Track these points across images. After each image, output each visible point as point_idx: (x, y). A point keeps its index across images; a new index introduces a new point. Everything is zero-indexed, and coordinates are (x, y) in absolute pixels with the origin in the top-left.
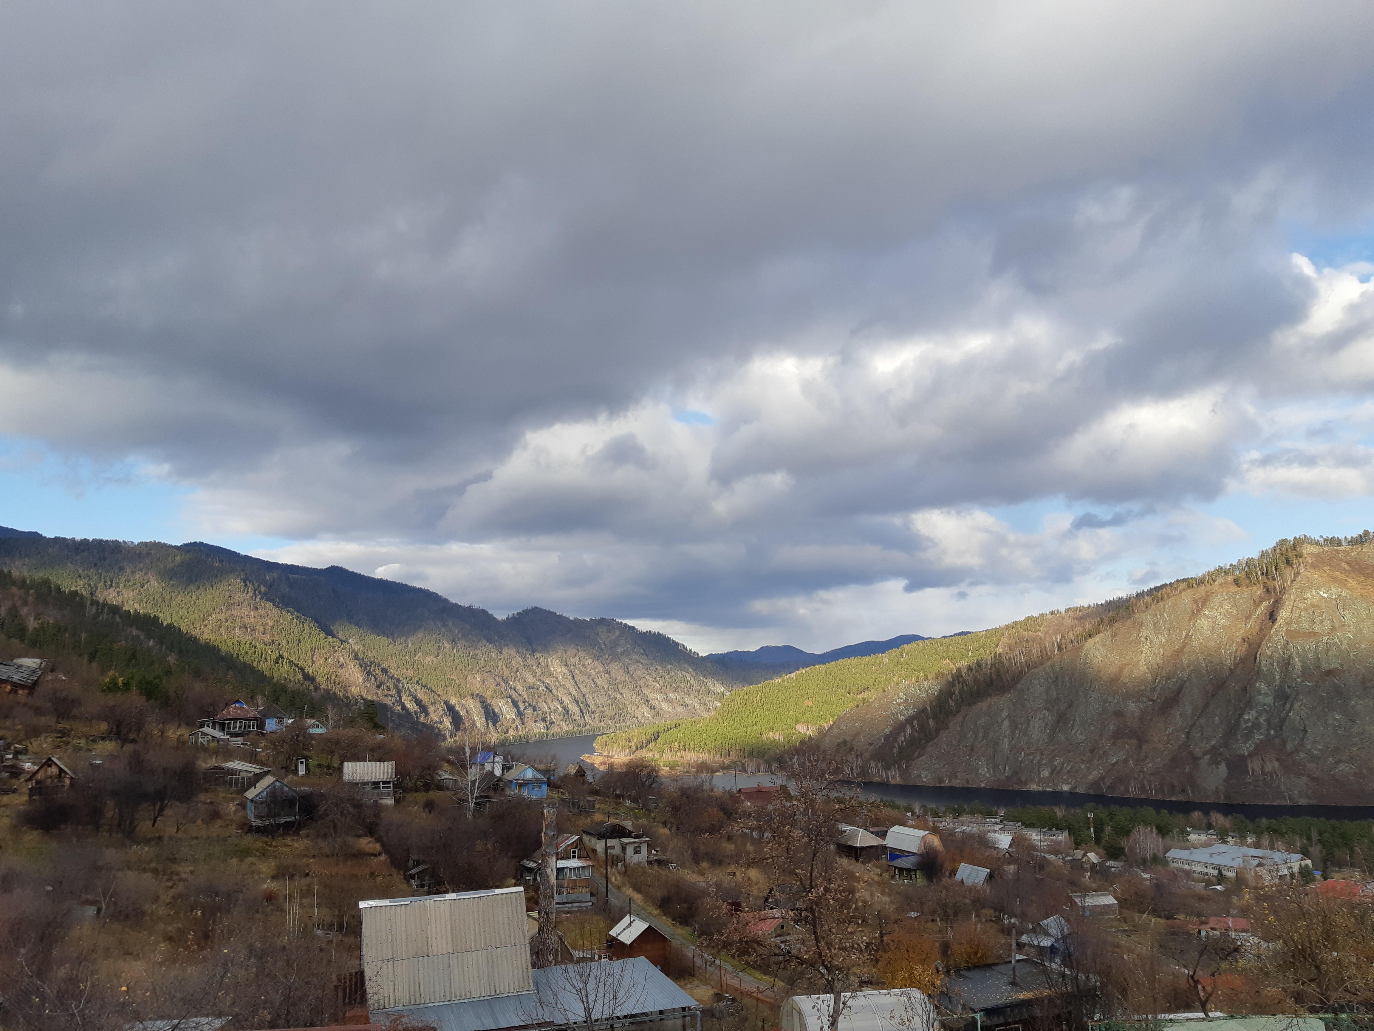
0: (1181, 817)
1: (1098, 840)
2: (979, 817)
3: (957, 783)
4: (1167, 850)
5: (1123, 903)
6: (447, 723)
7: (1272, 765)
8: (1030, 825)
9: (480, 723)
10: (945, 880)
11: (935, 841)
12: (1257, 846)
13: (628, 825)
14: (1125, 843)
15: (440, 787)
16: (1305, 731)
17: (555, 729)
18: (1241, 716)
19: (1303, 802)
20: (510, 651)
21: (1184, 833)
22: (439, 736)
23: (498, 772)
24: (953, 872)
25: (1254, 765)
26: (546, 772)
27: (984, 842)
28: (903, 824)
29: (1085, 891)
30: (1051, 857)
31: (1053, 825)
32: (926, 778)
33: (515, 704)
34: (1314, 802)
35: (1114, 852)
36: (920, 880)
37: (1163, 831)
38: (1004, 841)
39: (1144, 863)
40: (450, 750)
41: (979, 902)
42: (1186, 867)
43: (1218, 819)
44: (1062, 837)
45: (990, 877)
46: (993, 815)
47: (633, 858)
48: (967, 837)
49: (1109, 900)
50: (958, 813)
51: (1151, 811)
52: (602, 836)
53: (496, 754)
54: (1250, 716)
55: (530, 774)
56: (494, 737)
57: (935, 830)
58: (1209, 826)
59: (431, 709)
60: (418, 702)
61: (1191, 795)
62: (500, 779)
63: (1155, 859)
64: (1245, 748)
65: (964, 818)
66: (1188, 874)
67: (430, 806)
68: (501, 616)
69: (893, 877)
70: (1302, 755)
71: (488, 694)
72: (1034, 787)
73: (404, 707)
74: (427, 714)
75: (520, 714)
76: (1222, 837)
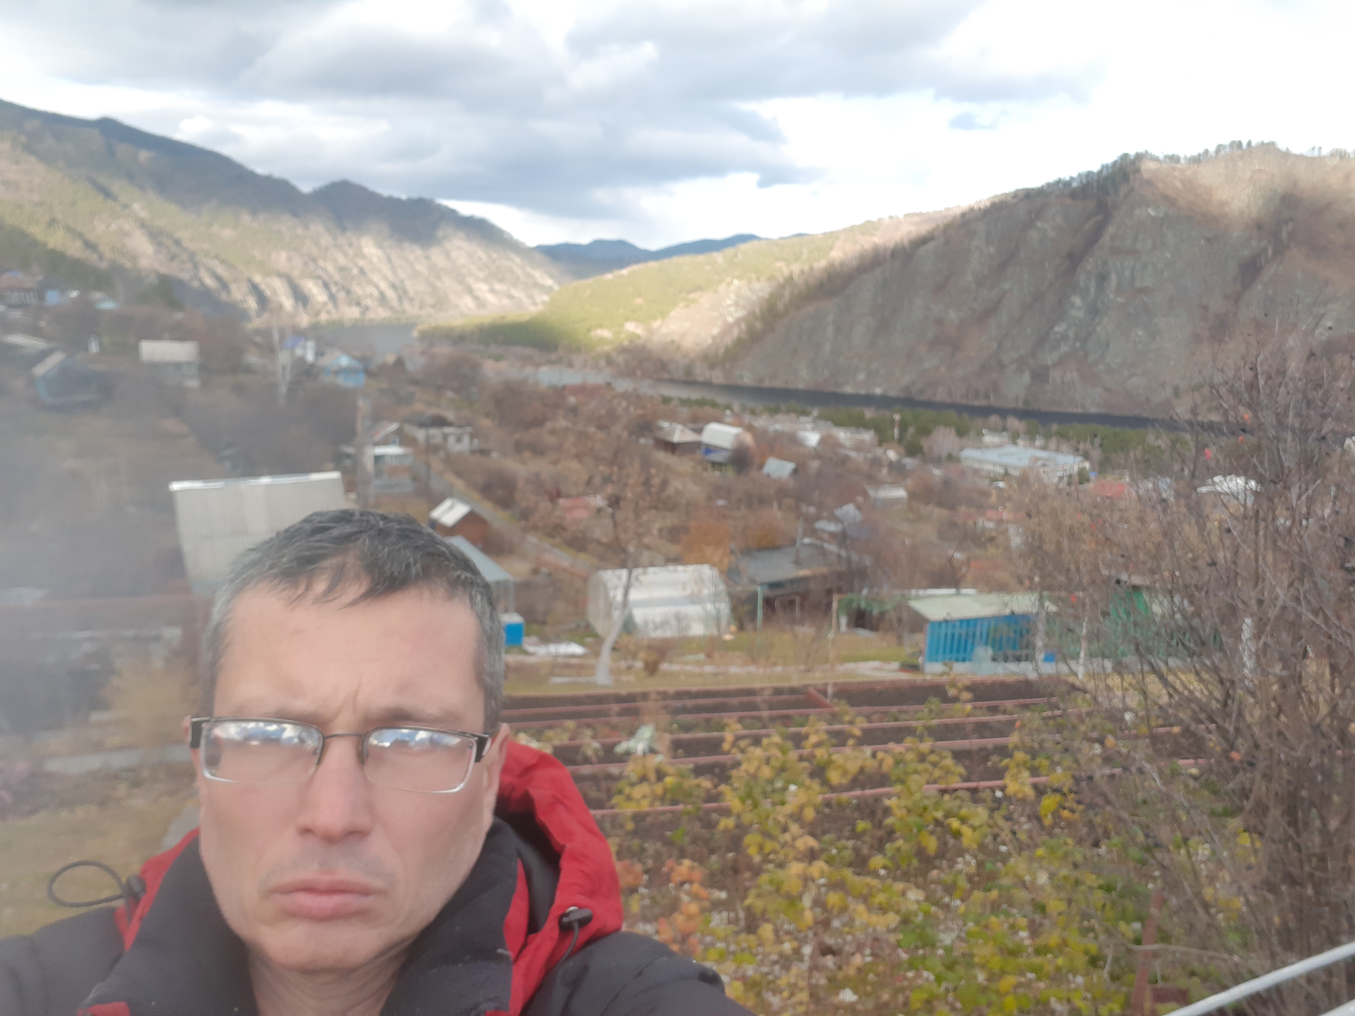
0: (979, 421)
1: (901, 440)
2: (793, 416)
3: (778, 384)
4: (962, 449)
5: (913, 496)
6: (252, 303)
7: (1072, 375)
8: (839, 424)
9: (288, 303)
10: (754, 473)
11: (748, 439)
12: (1044, 448)
13: (450, 415)
14: (925, 443)
15: (249, 370)
16: (1108, 345)
17: (370, 315)
18: (1052, 327)
19: (1093, 410)
20: (317, 227)
21: (980, 434)
22: (243, 315)
23: (310, 357)
24: (761, 466)
25: (1055, 375)
26: (363, 359)
27: (794, 440)
28: (719, 420)
29: (878, 483)
30: (853, 454)
31: (860, 424)
32: (748, 379)
33: (326, 286)
34: (1102, 411)
35: (913, 450)
36: (730, 473)
37: (961, 432)
38: (812, 438)
39: (938, 461)
40: (257, 332)
41: (782, 492)
42: (976, 465)
43: (1014, 423)
44: (868, 436)
45: (795, 471)
46: (805, 413)
47: (454, 447)
48: (779, 435)
49: (900, 493)
50: (774, 411)
51: (953, 414)
52: (422, 425)
53: (307, 339)
54: (1059, 328)
55: (344, 361)
56: (304, 320)
57: (749, 428)
58: (1004, 429)
59: (233, 287)
60: (218, 278)
61: (994, 401)
62: (312, 366)
63: (950, 458)
64: (1049, 358)
65: (780, 417)
66: (976, 472)
67: (238, 389)
68: (306, 188)
69: (705, 469)
70: (1101, 367)
71: (295, 273)
72: (849, 389)
73: (202, 283)
74: (229, 292)
75: (332, 297)
76: (1014, 438)
